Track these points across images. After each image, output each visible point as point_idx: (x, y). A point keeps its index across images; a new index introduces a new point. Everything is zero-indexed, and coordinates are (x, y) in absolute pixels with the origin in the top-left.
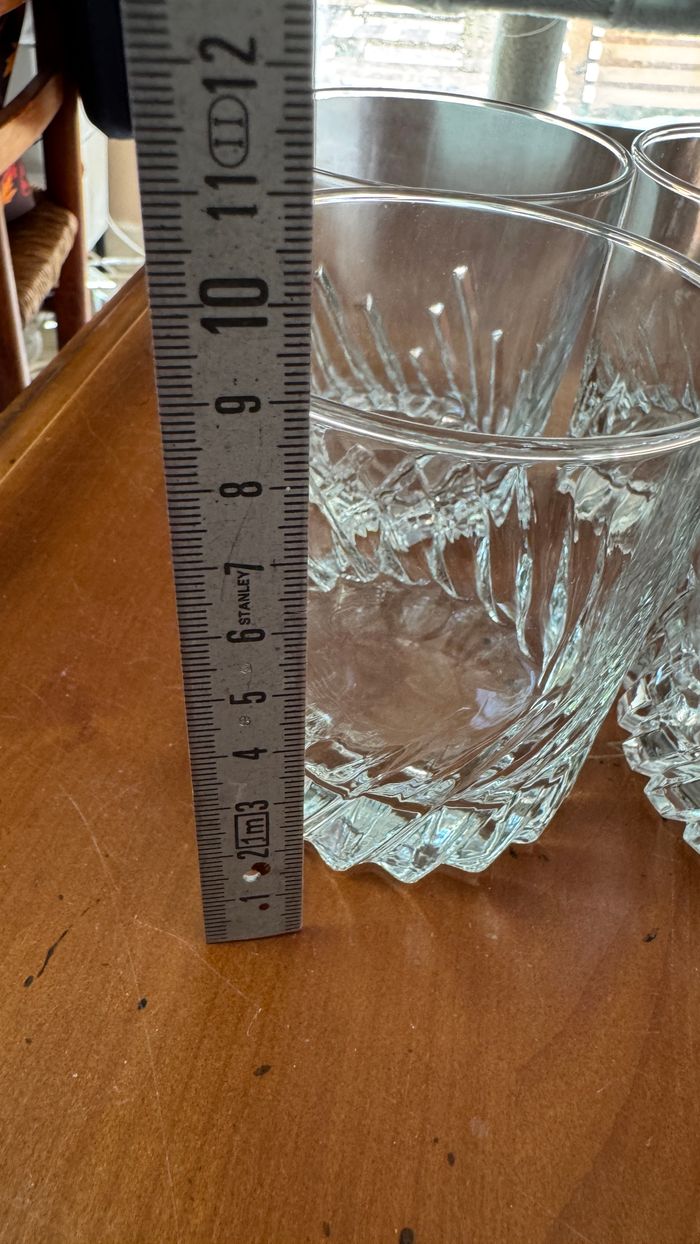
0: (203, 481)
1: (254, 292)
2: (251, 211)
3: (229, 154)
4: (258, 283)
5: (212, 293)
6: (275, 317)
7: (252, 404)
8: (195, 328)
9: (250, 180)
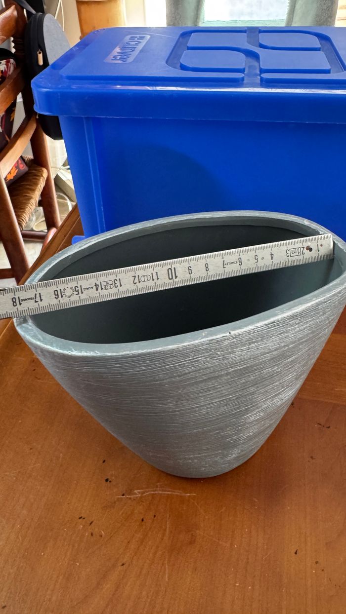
0: (206, 274)
1: (170, 270)
2: (157, 273)
3: (149, 278)
4: (168, 270)
5: (171, 278)
6: (173, 266)
7: (190, 268)
8: (177, 279)
9: (152, 274)
